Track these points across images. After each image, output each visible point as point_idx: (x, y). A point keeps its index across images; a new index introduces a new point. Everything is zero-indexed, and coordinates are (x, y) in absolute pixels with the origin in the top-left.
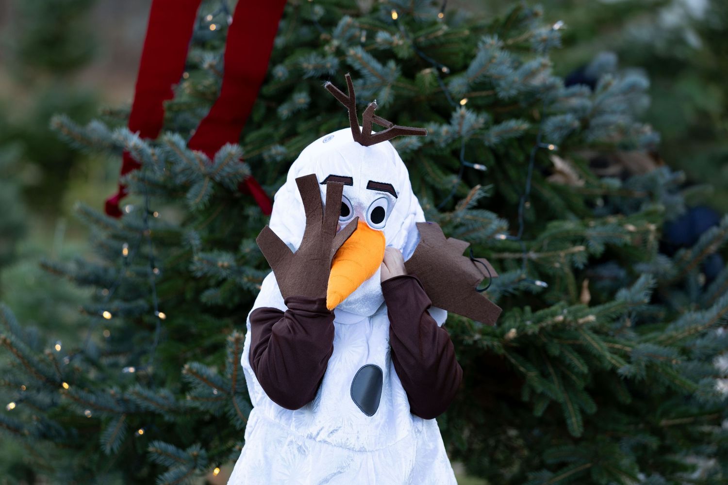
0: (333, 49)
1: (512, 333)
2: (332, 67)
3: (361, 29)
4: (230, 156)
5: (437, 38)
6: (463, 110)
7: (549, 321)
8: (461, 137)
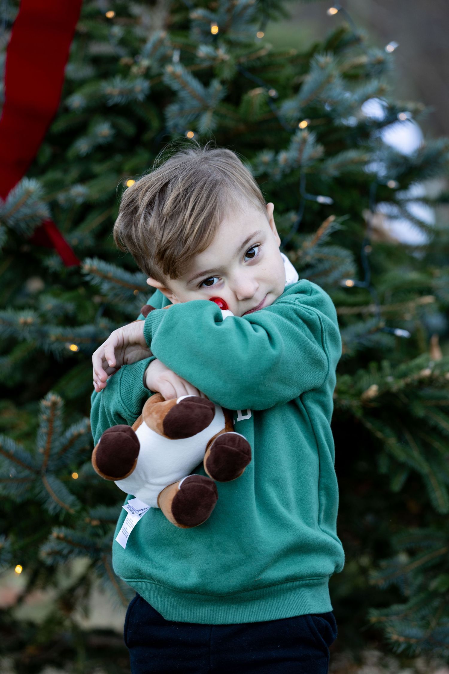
0: (143, 70)
1: (373, 391)
2: (142, 91)
3: (174, 48)
4: (28, 194)
5: (259, 59)
6: (305, 134)
7: (415, 376)
8: (300, 167)
